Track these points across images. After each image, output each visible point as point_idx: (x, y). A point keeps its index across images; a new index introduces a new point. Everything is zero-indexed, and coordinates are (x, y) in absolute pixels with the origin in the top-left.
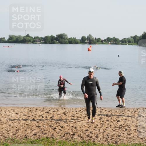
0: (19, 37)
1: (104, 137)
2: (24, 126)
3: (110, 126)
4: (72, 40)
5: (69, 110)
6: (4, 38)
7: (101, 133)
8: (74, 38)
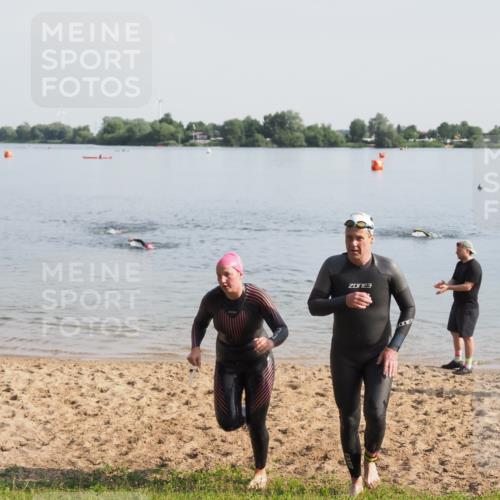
0: (139, 124)
1: (428, 468)
2: (154, 428)
3: (452, 429)
4: (318, 132)
5: (310, 373)
6: (86, 128)
7: (420, 455)
8: (323, 125)
